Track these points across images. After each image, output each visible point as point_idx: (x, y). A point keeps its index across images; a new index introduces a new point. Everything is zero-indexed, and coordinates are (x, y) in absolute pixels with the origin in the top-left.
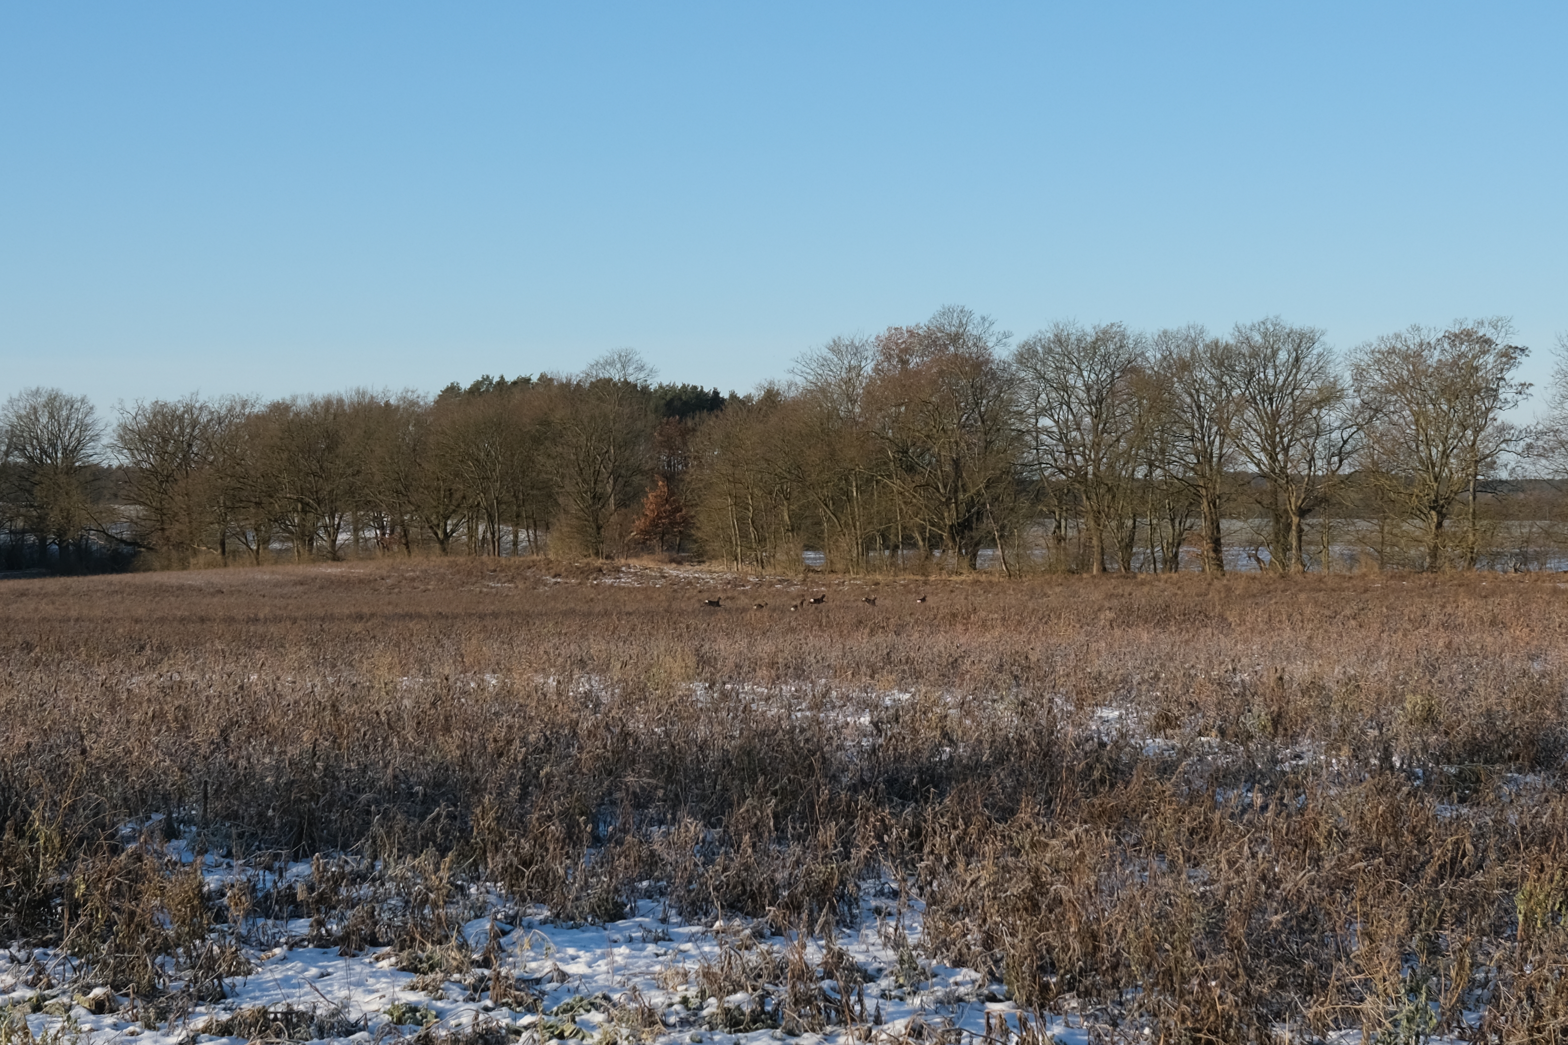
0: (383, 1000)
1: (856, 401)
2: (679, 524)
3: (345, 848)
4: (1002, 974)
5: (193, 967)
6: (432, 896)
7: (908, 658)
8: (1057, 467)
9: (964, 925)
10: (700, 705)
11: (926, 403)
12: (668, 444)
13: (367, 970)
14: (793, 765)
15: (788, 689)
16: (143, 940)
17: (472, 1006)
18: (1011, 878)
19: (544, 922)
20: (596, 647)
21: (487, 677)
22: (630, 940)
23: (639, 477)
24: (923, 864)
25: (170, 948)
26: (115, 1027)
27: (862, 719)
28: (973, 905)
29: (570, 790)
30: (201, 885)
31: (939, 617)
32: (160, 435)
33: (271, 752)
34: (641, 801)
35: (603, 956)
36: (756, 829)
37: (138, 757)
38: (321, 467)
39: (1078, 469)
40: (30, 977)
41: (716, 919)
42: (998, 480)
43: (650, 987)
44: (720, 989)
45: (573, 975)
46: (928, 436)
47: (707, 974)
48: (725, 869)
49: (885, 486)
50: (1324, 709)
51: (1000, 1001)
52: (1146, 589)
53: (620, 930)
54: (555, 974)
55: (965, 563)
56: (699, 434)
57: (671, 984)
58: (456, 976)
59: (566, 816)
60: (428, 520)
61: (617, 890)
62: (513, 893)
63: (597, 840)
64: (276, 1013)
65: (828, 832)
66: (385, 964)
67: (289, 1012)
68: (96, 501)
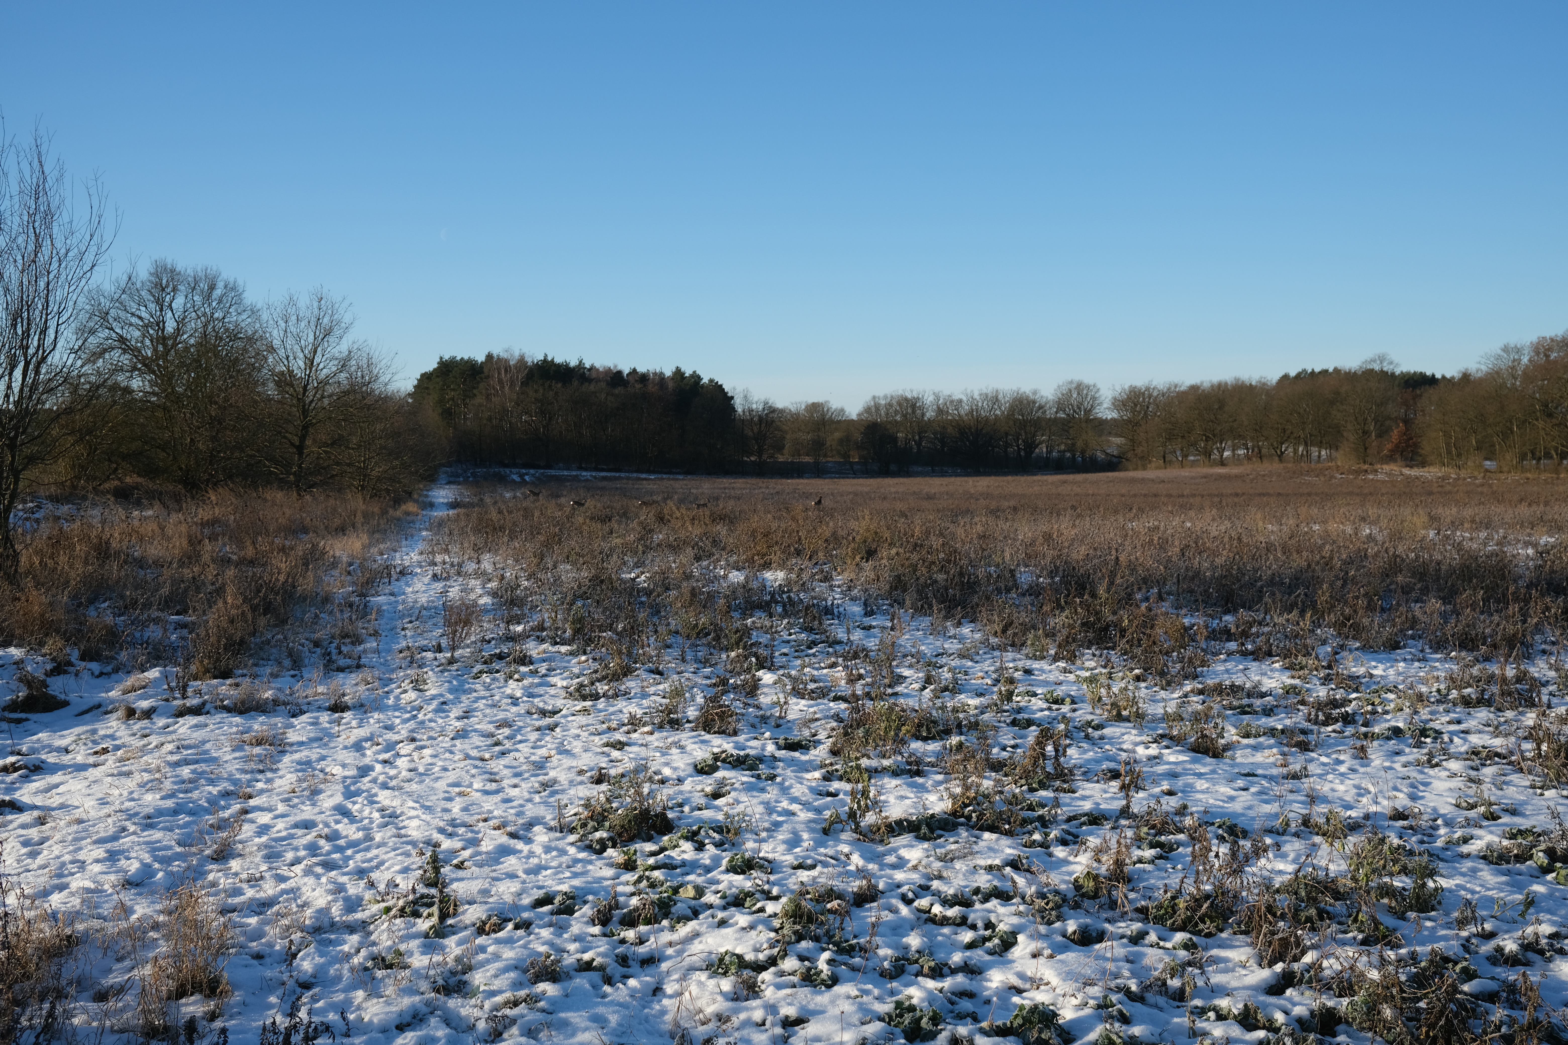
0: (1278, 682)
2: (1412, 446)
3: (1250, 608)
7: (1553, 519)
10: (1433, 542)
12: (1405, 403)
13: (1269, 667)
14: (1492, 574)
15: (1483, 534)
17: (1324, 687)
19: (1357, 649)
20: (1372, 511)
21: (1313, 526)
22: (1405, 660)
23: (1389, 421)
25: (1170, 652)
26: (1147, 688)
27: (1528, 551)
29: (1368, 583)
30: (1182, 624)
32: (1133, 402)
33: (1208, 561)
34: (1406, 591)
35: (1392, 667)
36: (1473, 606)
37: (1143, 562)
38: (1216, 418)
40: (1103, 663)
41: (1452, 651)
43: (1419, 683)
44: (1459, 686)
45: (1377, 675)
47: (1450, 678)
49: (1534, 425)
53: (1399, 654)
54: (1367, 674)
56: (1423, 398)
57: (1430, 682)
58: (1315, 673)
60: (1272, 445)
61: (1396, 634)
62: (1340, 634)
63: (1384, 610)
64: (1226, 685)
65: (1514, 609)
66: (1277, 665)
67: (1233, 686)
68: (1100, 436)
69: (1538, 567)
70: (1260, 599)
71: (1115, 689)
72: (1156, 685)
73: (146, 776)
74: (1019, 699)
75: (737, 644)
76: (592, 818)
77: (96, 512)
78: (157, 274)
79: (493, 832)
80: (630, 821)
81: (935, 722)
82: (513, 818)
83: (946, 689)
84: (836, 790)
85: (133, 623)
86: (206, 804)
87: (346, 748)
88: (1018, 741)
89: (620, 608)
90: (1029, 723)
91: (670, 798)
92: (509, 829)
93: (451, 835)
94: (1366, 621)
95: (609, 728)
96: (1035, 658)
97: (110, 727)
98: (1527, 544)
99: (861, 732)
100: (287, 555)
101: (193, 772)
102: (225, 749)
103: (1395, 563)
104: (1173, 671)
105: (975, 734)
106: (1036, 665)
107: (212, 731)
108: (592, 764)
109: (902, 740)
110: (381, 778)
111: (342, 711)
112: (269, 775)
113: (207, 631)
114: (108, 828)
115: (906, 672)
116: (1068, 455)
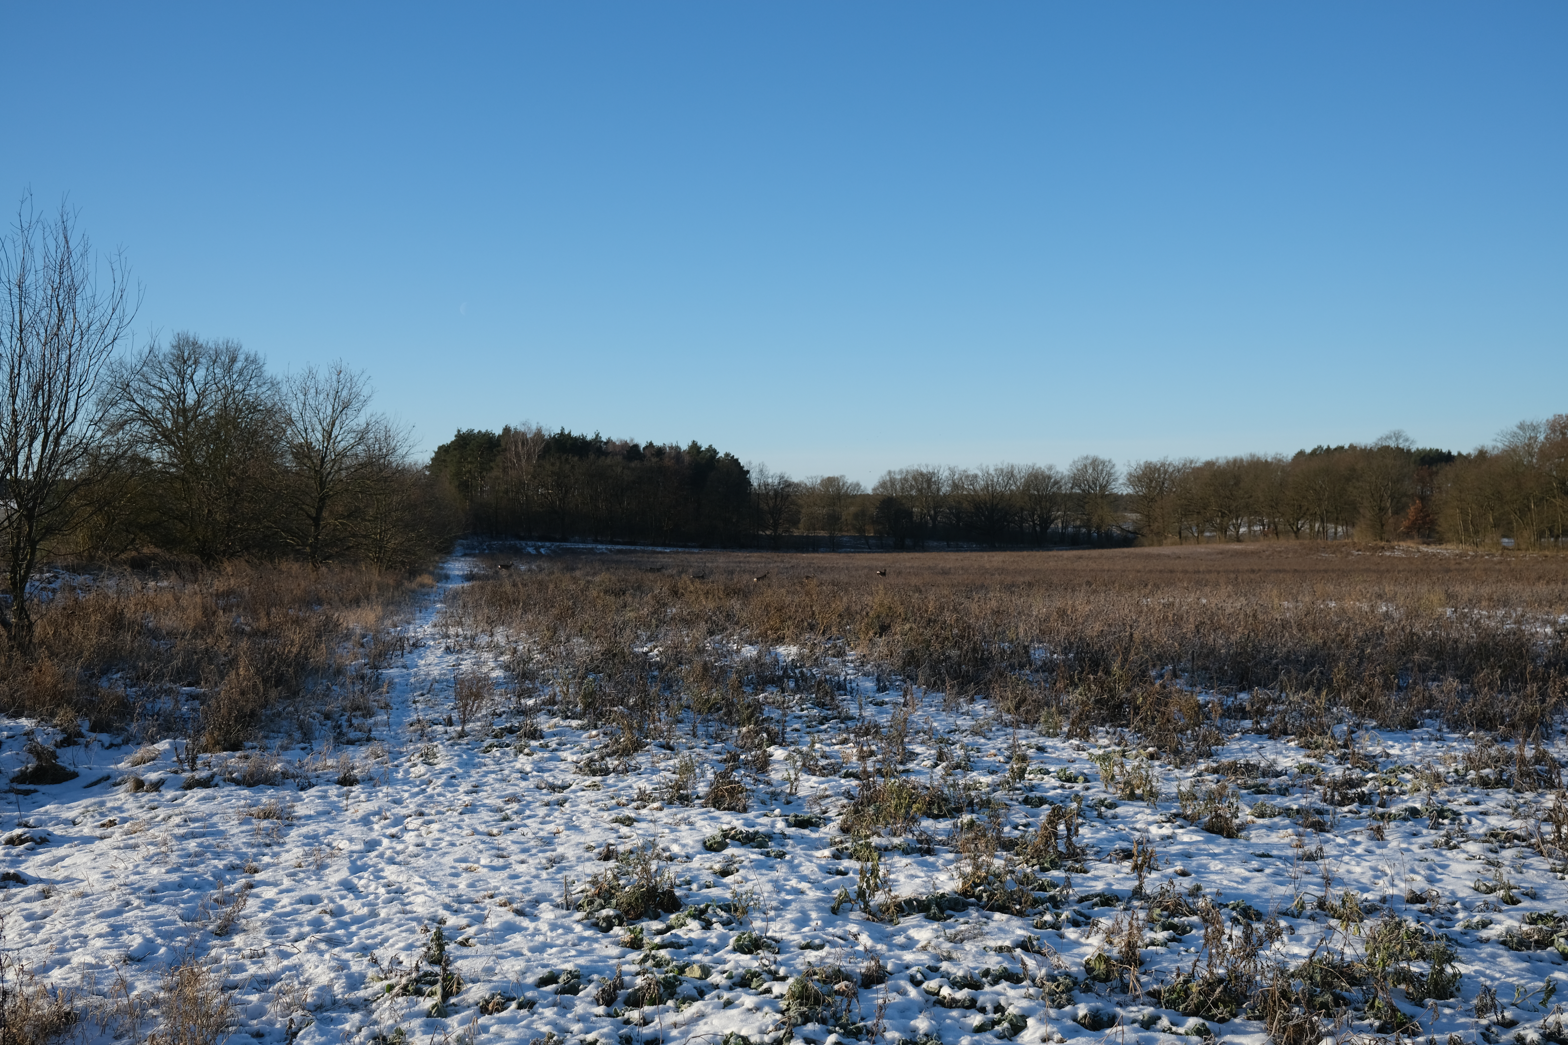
1: (1534, 456)
2: (1428, 523)
3: (1265, 686)
12: (1422, 480)
19: (1374, 728)
20: (1389, 589)
21: (1329, 602)
22: (1422, 739)
23: (1405, 498)
25: (1184, 730)
29: (1384, 661)
30: (1196, 701)
32: (1148, 478)
33: (1223, 639)
34: (1423, 669)
35: (1409, 746)
36: (1490, 685)
37: (1156, 639)
38: (1231, 494)
40: (1116, 741)
41: (1470, 731)
43: (1436, 763)
44: (1476, 766)
45: (1393, 755)
47: (1468, 758)
49: (1552, 502)
53: (1416, 734)
54: (1383, 754)
56: (1440, 475)
57: (1448, 762)
58: (1331, 752)
59: (1384, 674)
60: (1288, 521)
61: (1413, 713)
62: (1356, 712)
63: (1400, 688)
65: (1533, 689)
66: (1292, 744)
67: (1247, 765)
68: (1116, 512)
69: (1556, 646)
70: (1276, 676)
71: (1128, 768)
72: (1170, 763)
73: (152, 850)
74: (1031, 776)
75: (749, 720)
76: (598, 895)
77: (111, 583)
78: (179, 347)
79: (499, 909)
80: (637, 899)
81: (946, 800)
82: (520, 895)
83: (958, 766)
84: (846, 868)
85: (144, 694)
86: (211, 879)
87: (353, 822)
88: (1031, 820)
89: (631, 682)
90: (1042, 801)
91: (678, 876)
92: (515, 906)
93: (456, 912)
94: (1382, 700)
95: (618, 804)
96: (1048, 735)
97: (118, 800)
98: (1545, 623)
99: (871, 810)
100: (301, 627)
101: (200, 845)
102: (232, 823)
103: (1412, 642)
104: (1188, 749)
105: (987, 812)
106: (1049, 742)
107: (220, 804)
108: (600, 840)
109: (913, 817)
110: (388, 853)
111: (351, 785)
112: (276, 849)
113: (218, 703)
114: (111, 902)
115: (918, 749)
116: (1084, 530)
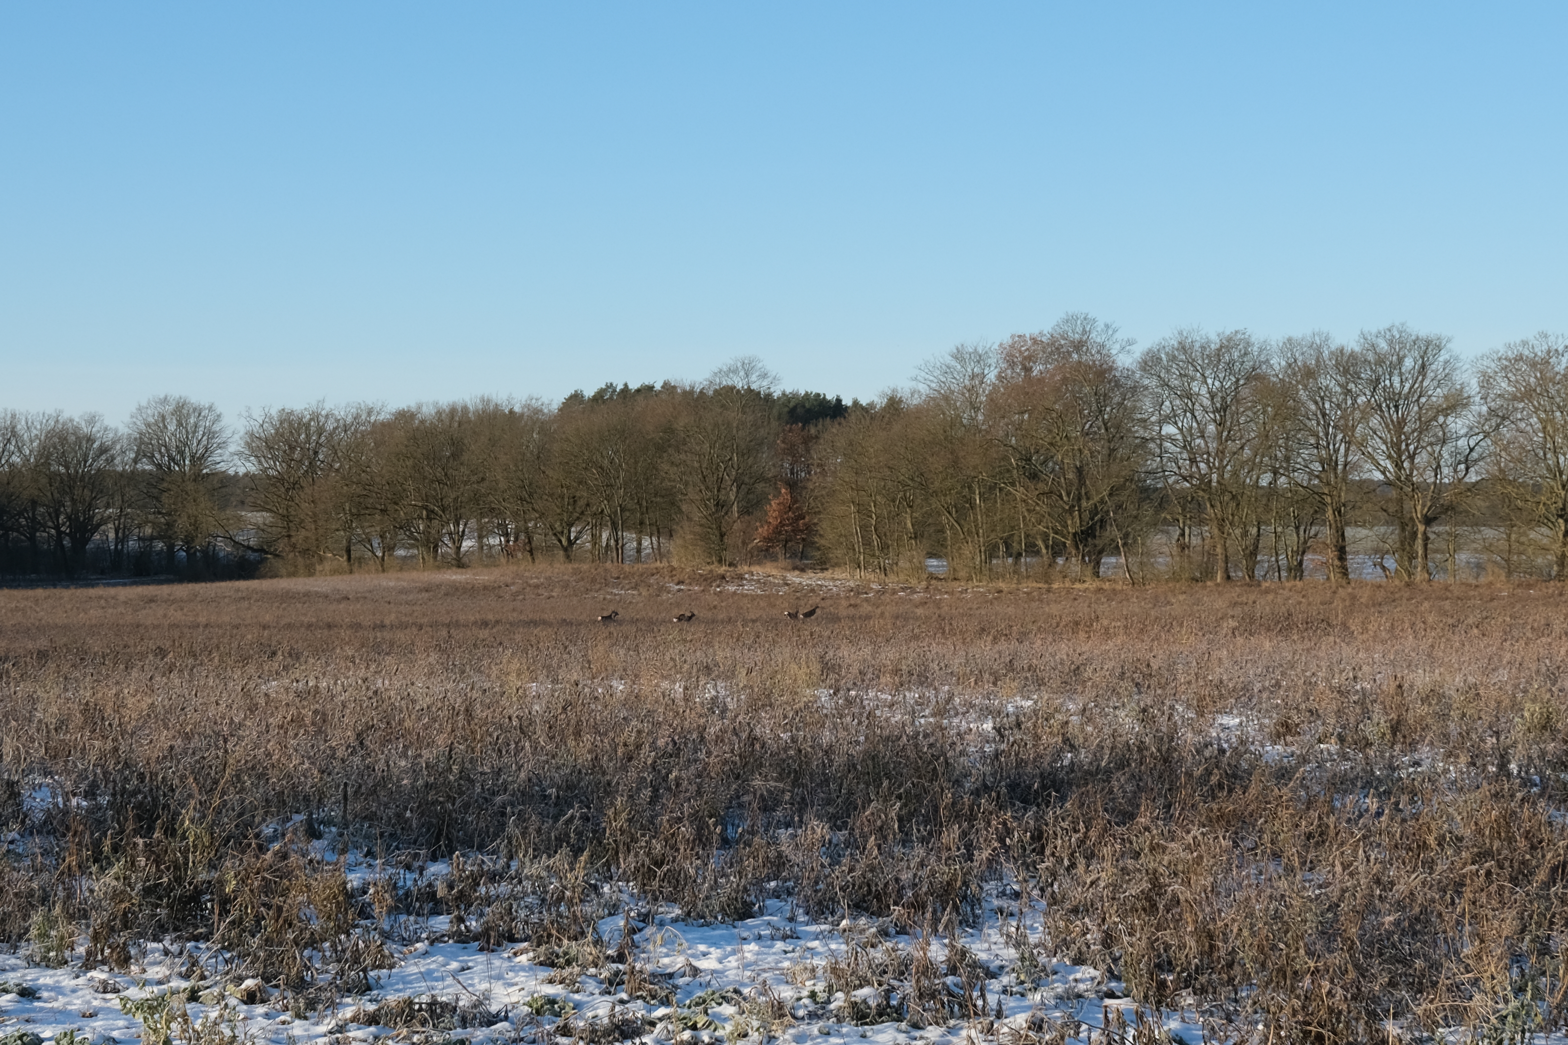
0: (522, 992)
1: (979, 409)
2: (802, 531)
3: (481, 848)
4: (1120, 972)
5: (339, 961)
6: (568, 893)
7: (1031, 666)
8: (1181, 475)
9: (1083, 924)
10: (825, 711)
11: (1049, 410)
12: (791, 451)
13: (506, 964)
14: (917, 769)
15: (912, 696)
16: (290, 936)
17: (607, 998)
18: (1130, 880)
19: (675, 921)
20: (722, 654)
21: (614, 683)
22: (759, 937)
23: (762, 485)
24: (1043, 865)
25: (316, 942)
26: (267, 1016)
27: (985, 726)
28: (1092, 905)
29: (699, 793)
30: (345, 883)
31: (1061, 625)
32: (287, 442)
33: (406, 757)
34: (768, 805)
35: (734, 953)
36: (881, 832)
37: (279, 760)
38: (446, 474)
39: (1202, 477)
40: (184, 969)
41: (843, 917)
42: (1122, 487)
43: (779, 982)
44: (847, 984)
45: (705, 970)
46: (1051, 444)
47: (834, 970)
48: (851, 870)
49: (1009, 493)
50: (1444, 717)
51: (1119, 997)
52: (1270, 597)
53: (749, 928)
54: (688, 969)
55: (1089, 571)
56: (822, 441)
57: (799, 979)
58: (592, 971)
59: (696, 818)
60: (552, 528)
61: (745, 890)
62: (645, 892)
63: (725, 843)
64: (420, 1004)
65: (951, 835)
66: (523, 959)
67: (433, 1003)
68: (223, 508)
70: (502, 826)
72: (285, 1009)
94: (692, 866)
103: (751, 754)
104: (322, 979)
116: (160, 545)
